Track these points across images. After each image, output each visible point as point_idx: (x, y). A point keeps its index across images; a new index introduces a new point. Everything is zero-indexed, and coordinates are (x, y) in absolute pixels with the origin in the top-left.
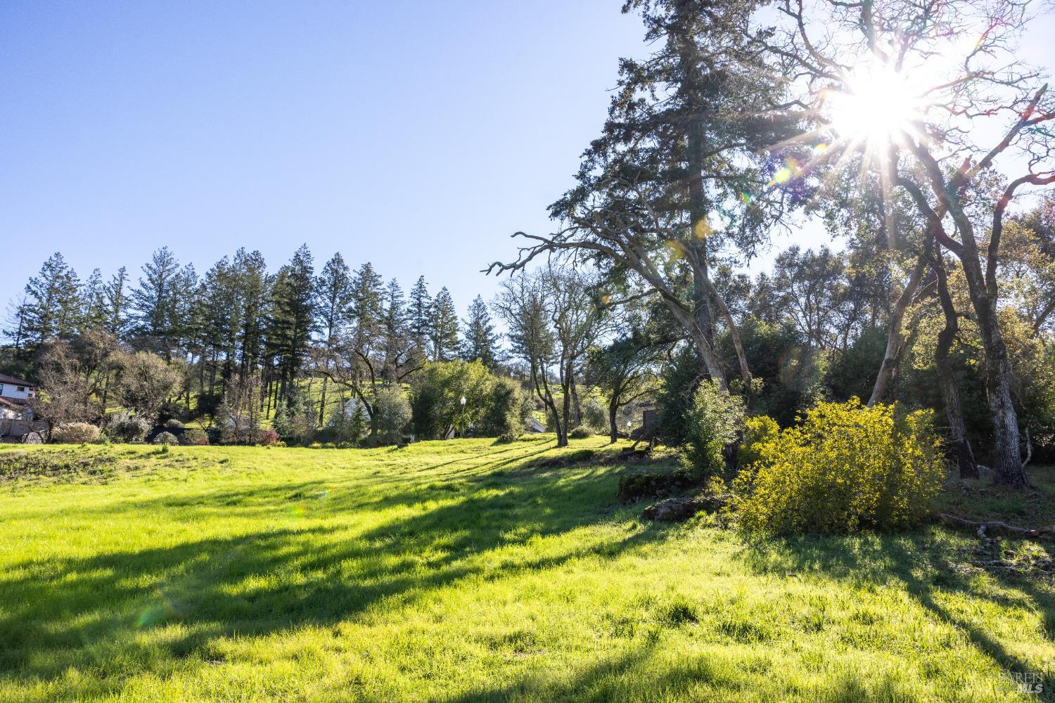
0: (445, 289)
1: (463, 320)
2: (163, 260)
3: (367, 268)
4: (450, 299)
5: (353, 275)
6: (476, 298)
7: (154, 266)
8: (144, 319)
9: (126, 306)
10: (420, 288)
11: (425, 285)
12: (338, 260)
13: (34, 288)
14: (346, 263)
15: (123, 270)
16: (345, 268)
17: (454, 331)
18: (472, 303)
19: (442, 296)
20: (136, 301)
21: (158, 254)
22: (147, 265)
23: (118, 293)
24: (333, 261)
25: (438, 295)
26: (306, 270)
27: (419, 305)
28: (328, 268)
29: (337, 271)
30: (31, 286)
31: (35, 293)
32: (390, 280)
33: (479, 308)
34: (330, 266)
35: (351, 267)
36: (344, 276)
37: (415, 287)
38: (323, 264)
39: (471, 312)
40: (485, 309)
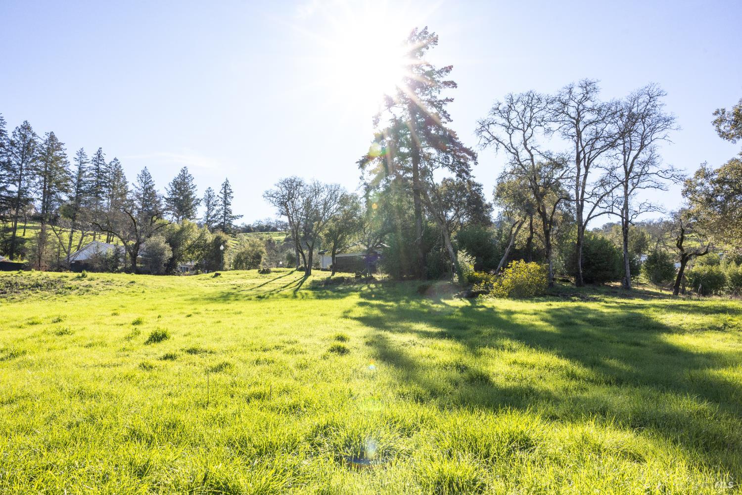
0: (116, 160)
1: (133, 184)
3: (52, 137)
4: (120, 167)
5: (41, 139)
6: (143, 169)
10: (99, 157)
11: (103, 156)
12: (26, 127)
14: (34, 130)
16: (34, 135)
17: (126, 192)
18: (140, 173)
19: (113, 164)
24: (23, 127)
25: (110, 164)
27: (98, 170)
28: (17, 133)
29: (25, 137)
32: (79, 150)
33: (145, 177)
34: (19, 131)
35: (37, 133)
36: (31, 140)
37: (95, 156)
38: (13, 129)
39: (139, 179)
40: (150, 177)
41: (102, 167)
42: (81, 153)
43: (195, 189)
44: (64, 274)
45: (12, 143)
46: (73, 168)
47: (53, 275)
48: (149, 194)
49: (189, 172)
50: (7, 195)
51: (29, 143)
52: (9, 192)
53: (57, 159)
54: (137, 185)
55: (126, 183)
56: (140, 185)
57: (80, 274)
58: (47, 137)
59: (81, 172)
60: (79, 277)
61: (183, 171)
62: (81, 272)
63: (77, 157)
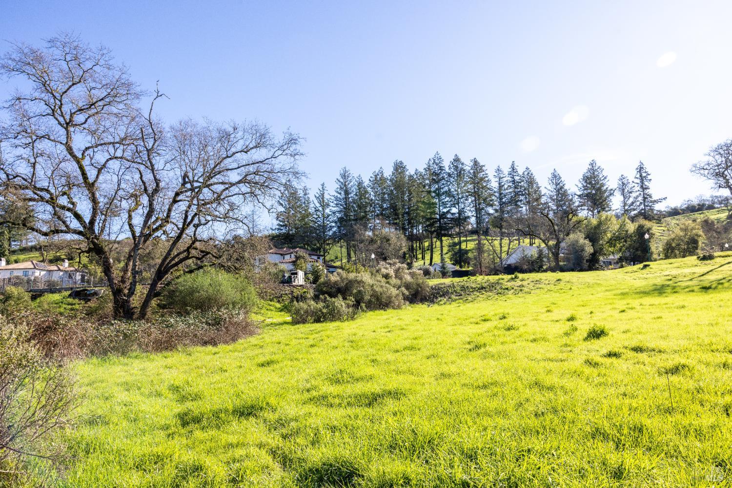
0: (527, 169)
1: (545, 188)
2: (345, 175)
3: (476, 163)
4: (532, 174)
5: (468, 166)
6: (553, 171)
7: (342, 180)
8: (340, 212)
9: (328, 205)
10: (513, 169)
11: (516, 168)
12: (457, 160)
13: (281, 202)
14: (462, 160)
15: (323, 185)
16: (463, 164)
17: (540, 197)
18: (550, 176)
19: (526, 173)
20: (335, 202)
21: (342, 172)
22: (337, 179)
23: (323, 198)
24: (454, 160)
25: (523, 174)
26: (441, 168)
27: (514, 181)
28: (452, 166)
29: (457, 167)
30: (280, 201)
31: (282, 205)
32: (496, 168)
33: (556, 178)
34: (452, 164)
35: (465, 163)
36: (462, 169)
37: (510, 170)
38: (449, 163)
39: (550, 182)
40: (560, 178)
41: (517, 178)
42: (498, 170)
43: (606, 180)
44: (500, 276)
45: (449, 175)
46: (494, 185)
47: (493, 278)
48: (561, 194)
49: (598, 165)
50: (451, 217)
51: (460, 172)
52: (453, 214)
53: (482, 179)
54: (550, 188)
55: (539, 188)
56: (552, 187)
57: (513, 276)
58: (472, 164)
59: (501, 187)
60: (512, 279)
61: (592, 164)
62: (513, 274)
63: (496, 174)
